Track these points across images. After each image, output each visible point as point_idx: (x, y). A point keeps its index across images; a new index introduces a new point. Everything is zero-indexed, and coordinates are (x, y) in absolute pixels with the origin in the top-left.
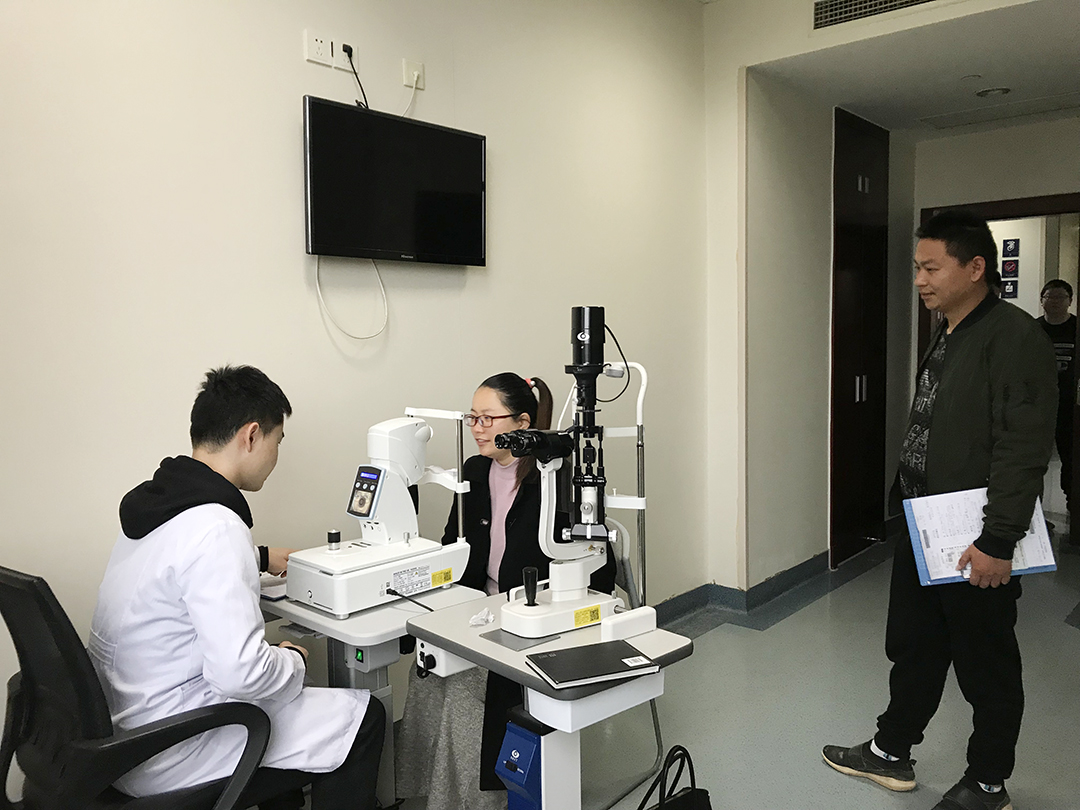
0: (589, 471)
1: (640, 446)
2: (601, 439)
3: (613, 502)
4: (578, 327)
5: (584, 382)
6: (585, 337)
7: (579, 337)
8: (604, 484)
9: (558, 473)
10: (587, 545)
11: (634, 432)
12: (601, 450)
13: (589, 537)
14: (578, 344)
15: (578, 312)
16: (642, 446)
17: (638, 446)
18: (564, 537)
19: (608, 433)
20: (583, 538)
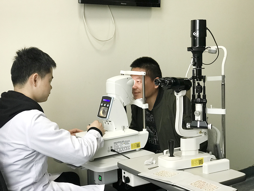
0: (199, 96)
1: (223, 85)
2: (204, 82)
3: (210, 111)
4: (194, 29)
5: (196, 55)
6: (197, 34)
7: (194, 34)
8: (206, 102)
9: (185, 97)
10: (198, 131)
11: (220, 78)
12: (204, 87)
13: (198, 126)
14: (193, 37)
15: (194, 22)
16: (224, 85)
17: (222, 85)
18: (187, 127)
19: (208, 79)
20: (196, 127)
